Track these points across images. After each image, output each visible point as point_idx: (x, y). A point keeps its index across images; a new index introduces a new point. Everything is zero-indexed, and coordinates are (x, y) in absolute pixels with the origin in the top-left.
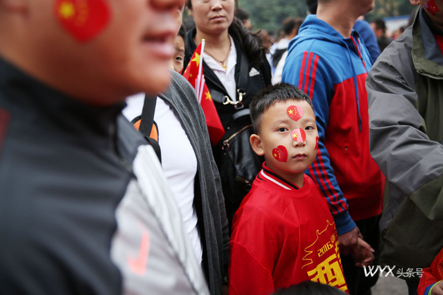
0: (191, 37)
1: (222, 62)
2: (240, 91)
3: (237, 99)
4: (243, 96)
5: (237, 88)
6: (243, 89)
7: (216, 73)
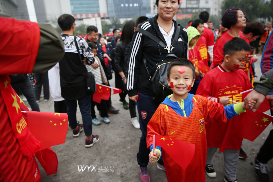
0: (156, 18)
1: (167, 33)
2: (172, 46)
3: (171, 49)
4: (173, 48)
5: (172, 44)
6: (174, 46)
7: (164, 36)
